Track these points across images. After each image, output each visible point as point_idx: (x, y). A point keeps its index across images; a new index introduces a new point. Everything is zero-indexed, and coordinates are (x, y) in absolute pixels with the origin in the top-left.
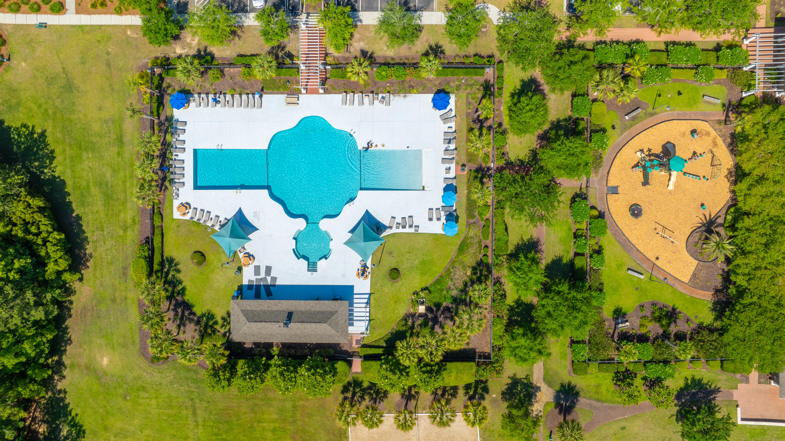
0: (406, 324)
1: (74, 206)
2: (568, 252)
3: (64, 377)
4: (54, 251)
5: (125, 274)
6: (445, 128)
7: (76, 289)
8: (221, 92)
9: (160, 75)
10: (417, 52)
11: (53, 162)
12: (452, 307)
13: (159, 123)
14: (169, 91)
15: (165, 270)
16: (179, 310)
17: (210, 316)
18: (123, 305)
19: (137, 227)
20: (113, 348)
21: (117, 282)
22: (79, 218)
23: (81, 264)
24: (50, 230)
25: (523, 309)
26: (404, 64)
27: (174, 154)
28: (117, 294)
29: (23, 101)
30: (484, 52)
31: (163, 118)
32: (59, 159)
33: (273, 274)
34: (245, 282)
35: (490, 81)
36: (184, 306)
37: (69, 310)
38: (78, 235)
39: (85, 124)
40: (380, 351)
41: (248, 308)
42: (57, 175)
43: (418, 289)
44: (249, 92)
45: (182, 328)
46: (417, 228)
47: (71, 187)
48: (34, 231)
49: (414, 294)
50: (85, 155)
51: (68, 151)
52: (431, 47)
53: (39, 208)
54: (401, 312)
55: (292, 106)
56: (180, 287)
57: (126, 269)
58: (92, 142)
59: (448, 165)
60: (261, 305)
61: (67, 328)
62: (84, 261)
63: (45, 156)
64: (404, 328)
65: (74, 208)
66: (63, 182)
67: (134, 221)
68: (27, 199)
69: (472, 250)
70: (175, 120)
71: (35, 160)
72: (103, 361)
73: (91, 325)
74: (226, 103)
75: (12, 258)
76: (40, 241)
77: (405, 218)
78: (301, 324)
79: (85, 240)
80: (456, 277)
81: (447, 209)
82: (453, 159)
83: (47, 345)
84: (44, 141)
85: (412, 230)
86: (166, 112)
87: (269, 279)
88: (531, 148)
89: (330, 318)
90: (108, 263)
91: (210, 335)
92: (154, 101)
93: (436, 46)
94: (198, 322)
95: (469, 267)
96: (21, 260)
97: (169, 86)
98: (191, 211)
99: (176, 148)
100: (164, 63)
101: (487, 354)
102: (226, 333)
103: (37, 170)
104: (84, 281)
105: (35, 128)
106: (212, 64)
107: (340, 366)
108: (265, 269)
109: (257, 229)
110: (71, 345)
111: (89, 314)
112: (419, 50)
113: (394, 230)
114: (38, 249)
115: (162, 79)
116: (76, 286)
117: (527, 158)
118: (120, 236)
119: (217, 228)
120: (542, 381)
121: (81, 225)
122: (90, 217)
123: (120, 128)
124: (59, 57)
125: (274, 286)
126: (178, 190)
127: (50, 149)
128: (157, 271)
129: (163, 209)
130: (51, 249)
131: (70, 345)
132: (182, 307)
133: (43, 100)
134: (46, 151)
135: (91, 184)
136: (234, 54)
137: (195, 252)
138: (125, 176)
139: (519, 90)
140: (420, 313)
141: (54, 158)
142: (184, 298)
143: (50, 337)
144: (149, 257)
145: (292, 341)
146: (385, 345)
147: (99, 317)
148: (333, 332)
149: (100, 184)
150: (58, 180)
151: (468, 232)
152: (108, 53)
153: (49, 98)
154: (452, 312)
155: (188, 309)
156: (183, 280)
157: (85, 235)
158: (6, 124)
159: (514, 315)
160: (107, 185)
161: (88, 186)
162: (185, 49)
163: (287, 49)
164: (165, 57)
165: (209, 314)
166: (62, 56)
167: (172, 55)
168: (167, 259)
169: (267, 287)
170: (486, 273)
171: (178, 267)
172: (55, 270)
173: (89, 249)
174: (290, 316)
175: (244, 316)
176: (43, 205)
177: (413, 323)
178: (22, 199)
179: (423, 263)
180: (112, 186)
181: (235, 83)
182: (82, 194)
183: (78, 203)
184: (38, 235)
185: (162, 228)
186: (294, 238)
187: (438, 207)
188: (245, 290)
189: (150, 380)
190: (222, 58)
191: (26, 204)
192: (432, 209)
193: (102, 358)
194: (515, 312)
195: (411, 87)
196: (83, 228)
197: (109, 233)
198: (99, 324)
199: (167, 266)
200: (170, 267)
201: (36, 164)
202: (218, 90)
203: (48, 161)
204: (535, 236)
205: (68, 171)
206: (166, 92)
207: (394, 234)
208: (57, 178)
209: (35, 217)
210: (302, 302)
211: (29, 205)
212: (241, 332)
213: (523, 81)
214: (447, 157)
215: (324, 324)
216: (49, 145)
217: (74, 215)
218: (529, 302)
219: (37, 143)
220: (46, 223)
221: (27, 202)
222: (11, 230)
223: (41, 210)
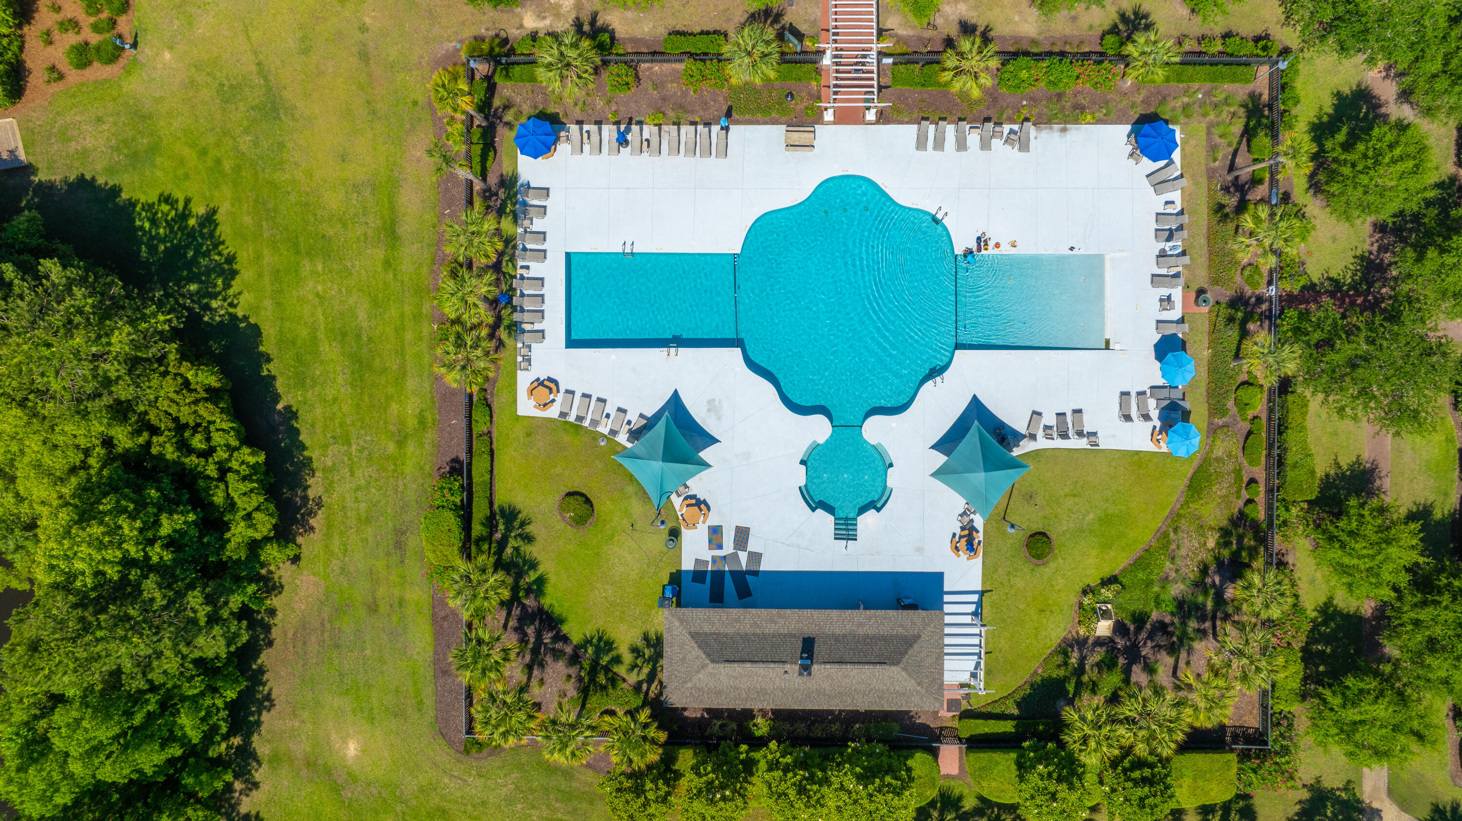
0: (1066, 664)
1: (280, 385)
2: (1446, 494)
3: (256, 785)
4: (245, 494)
5: (399, 545)
6: (1157, 203)
7: (283, 581)
8: (631, 119)
9: (488, 78)
10: (1091, 27)
11: (233, 283)
12: (1173, 624)
13: (485, 191)
14: (509, 117)
15: (498, 536)
16: (530, 631)
17: (604, 645)
18: (394, 618)
19: (430, 435)
20: (371, 719)
21: (380, 565)
22: (291, 414)
23: (296, 521)
24: (234, 443)
25: (1338, 626)
26: (1062, 54)
27: (520, 263)
28: (381, 592)
29: (165, 142)
30: (1248, 28)
31: (493, 180)
32: (246, 275)
33: (753, 545)
34: (687, 565)
35: (1261, 95)
36: (541, 621)
37: (267, 629)
38: (288, 454)
39: (307, 194)
40: (1007, 727)
41: (707, 628)
42: (240, 314)
43: (1094, 582)
44: (698, 119)
45: (536, 672)
46: (1093, 439)
47: (274, 341)
48: (199, 446)
49: (1085, 592)
50: (306, 266)
51: (268, 257)
52: (1123, 17)
53: (209, 389)
54: (1054, 634)
55: (800, 153)
56: (532, 576)
57: (403, 533)
58: (324, 236)
59: (1165, 292)
60: (737, 620)
61: (261, 671)
62: (303, 515)
63: (213, 270)
64: (1062, 673)
65: (280, 390)
66: (256, 331)
67: (422, 421)
68: (182, 370)
69: (1220, 490)
70: (522, 185)
71: (190, 280)
72: (347, 748)
73: (317, 664)
74: (645, 144)
75: (155, 510)
76: (212, 471)
77: (1064, 414)
78: (837, 666)
79: (304, 465)
80: (1183, 552)
81: (1165, 393)
82: (1176, 276)
83: (224, 714)
84: (211, 235)
85: (1082, 443)
86: (501, 166)
87: (743, 556)
88: (1359, 252)
89: (906, 652)
90: (359, 519)
91: (604, 688)
92: (475, 139)
93: (1136, 13)
94: (574, 659)
95: (1212, 528)
96: (176, 516)
97: (506, 107)
98: (560, 397)
99: (525, 249)
100: (497, 50)
101: (1251, 731)
102: (640, 684)
103: (193, 301)
104: (303, 563)
105: (192, 205)
106: (610, 54)
107: (918, 762)
108: (733, 533)
109: (718, 441)
110: (273, 712)
111: (313, 639)
112: (1097, 22)
113: (1042, 443)
114: (209, 488)
115: (491, 88)
116: (284, 572)
117: (1350, 274)
118: (389, 458)
119: (622, 438)
120: (1384, 795)
121: (297, 432)
122: (318, 411)
123: (390, 202)
124: (249, 38)
125: (756, 573)
126: (529, 347)
127: (225, 252)
128: (480, 540)
129: (492, 396)
130: (237, 487)
131: (269, 711)
132: (537, 623)
133: (211, 139)
134: (217, 258)
135: (321, 335)
136: (662, 31)
137: (569, 494)
138: (402, 316)
139: (1329, 115)
140: (1099, 637)
141: (234, 273)
142: (542, 601)
143: (231, 694)
144: (462, 507)
145: (809, 707)
146: (1016, 712)
147: (337, 646)
148: (911, 684)
149: (342, 335)
150: (242, 325)
151: (1212, 446)
152: (364, 29)
153: (226, 133)
154: (1171, 634)
155: (551, 629)
156: (539, 558)
157: (306, 453)
158: (124, 196)
159: (1317, 641)
160: (358, 336)
161: (314, 339)
162: (544, 18)
163: (787, 19)
164: (497, 35)
165: (600, 639)
166: (256, 35)
167: (514, 33)
168: (502, 510)
169: (739, 577)
170: (1252, 543)
171: (529, 529)
172: (246, 540)
173: (315, 487)
174: (808, 646)
175: (700, 647)
176: (217, 385)
177: (1082, 660)
178: (170, 369)
179: (1106, 520)
180: (370, 339)
181: (664, 99)
182: (299, 358)
183: (289, 378)
184: (207, 454)
185: (491, 438)
186: (803, 462)
187: (1141, 389)
188: (686, 582)
189: (458, 794)
190: (634, 40)
191: (180, 380)
192: (1128, 394)
193: (345, 742)
194: (1320, 634)
195: (1082, 109)
196: (301, 438)
197: (361, 450)
198: (336, 662)
199: (501, 527)
200: (509, 529)
201: (193, 287)
202: (624, 114)
203: (220, 282)
204: (1366, 456)
205: (267, 303)
206: (500, 118)
207: (1037, 453)
208: (241, 321)
209: (202, 411)
210: (835, 613)
211: (186, 384)
212: (690, 685)
213: (1338, 95)
214: (1164, 271)
215: (894, 668)
216: (223, 243)
217: (280, 407)
218: (1352, 610)
219: (195, 239)
220: (225, 426)
221: (181, 375)
222: (149, 444)
223: (213, 395)
